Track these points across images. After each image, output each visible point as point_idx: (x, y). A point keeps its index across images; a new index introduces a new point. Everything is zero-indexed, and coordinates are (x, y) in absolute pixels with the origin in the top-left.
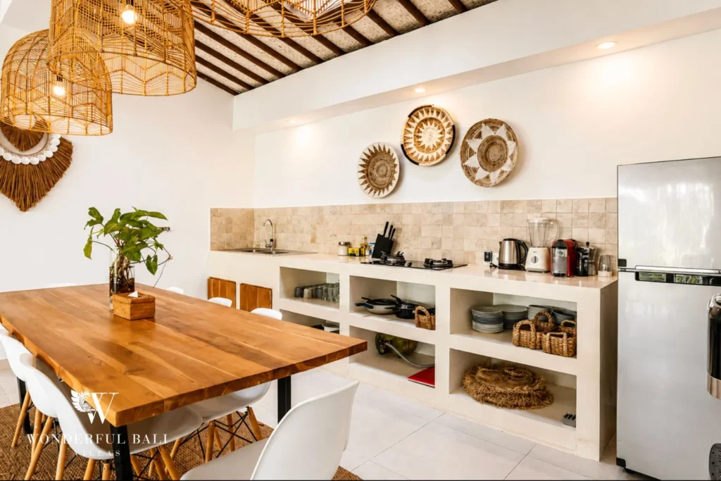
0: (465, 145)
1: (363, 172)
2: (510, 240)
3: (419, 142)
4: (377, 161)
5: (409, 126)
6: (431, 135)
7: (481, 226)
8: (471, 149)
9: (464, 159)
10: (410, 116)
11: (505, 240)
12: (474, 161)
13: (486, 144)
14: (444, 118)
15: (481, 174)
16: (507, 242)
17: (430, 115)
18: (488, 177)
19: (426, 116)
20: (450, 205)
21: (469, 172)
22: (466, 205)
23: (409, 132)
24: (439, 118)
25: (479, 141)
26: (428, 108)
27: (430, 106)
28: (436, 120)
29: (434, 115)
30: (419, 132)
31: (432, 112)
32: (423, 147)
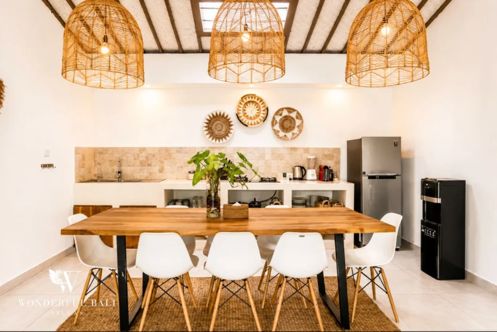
0: (274, 118)
1: (206, 127)
2: (298, 166)
3: (245, 113)
4: (215, 121)
5: (241, 103)
6: (251, 110)
7: (281, 160)
8: (276, 121)
9: (273, 124)
10: (242, 98)
11: (296, 167)
12: (277, 127)
13: (283, 119)
14: (262, 102)
15: (282, 134)
16: (297, 168)
17: (253, 100)
18: (285, 136)
19: (250, 99)
20: (264, 149)
21: (276, 132)
22: (273, 149)
23: (240, 107)
24: (258, 102)
25: (280, 117)
26: (253, 96)
27: (254, 95)
28: (255, 102)
29: (256, 100)
30: (245, 107)
31: (255, 98)
32: (247, 116)
